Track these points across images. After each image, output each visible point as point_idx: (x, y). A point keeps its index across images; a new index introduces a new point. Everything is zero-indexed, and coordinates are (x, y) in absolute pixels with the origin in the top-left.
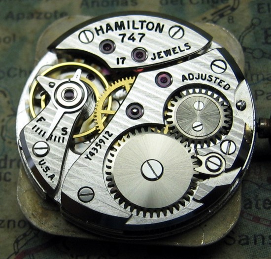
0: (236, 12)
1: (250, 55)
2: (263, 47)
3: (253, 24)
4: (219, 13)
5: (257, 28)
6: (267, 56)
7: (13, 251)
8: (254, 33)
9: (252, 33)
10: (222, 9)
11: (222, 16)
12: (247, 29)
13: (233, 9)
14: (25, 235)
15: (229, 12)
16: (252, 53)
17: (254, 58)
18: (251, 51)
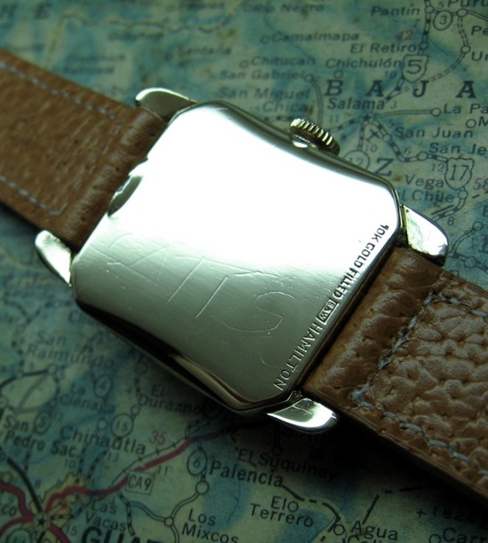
0: (459, 213)
1: (462, 263)
2: (478, 255)
3: (473, 229)
4: (440, 213)
5: (477, 234)
6: (480, 265)
7: (183, 436)
8: (473, 239)
9: (470, 239)
10: (444, 209)
11: (442, 216)
12: (466, 233)
13: (456, 210)
14: (198, 422)
15: (452, 212)
16: (464, 261)
17: (466, 266)
18: (463, 259)
